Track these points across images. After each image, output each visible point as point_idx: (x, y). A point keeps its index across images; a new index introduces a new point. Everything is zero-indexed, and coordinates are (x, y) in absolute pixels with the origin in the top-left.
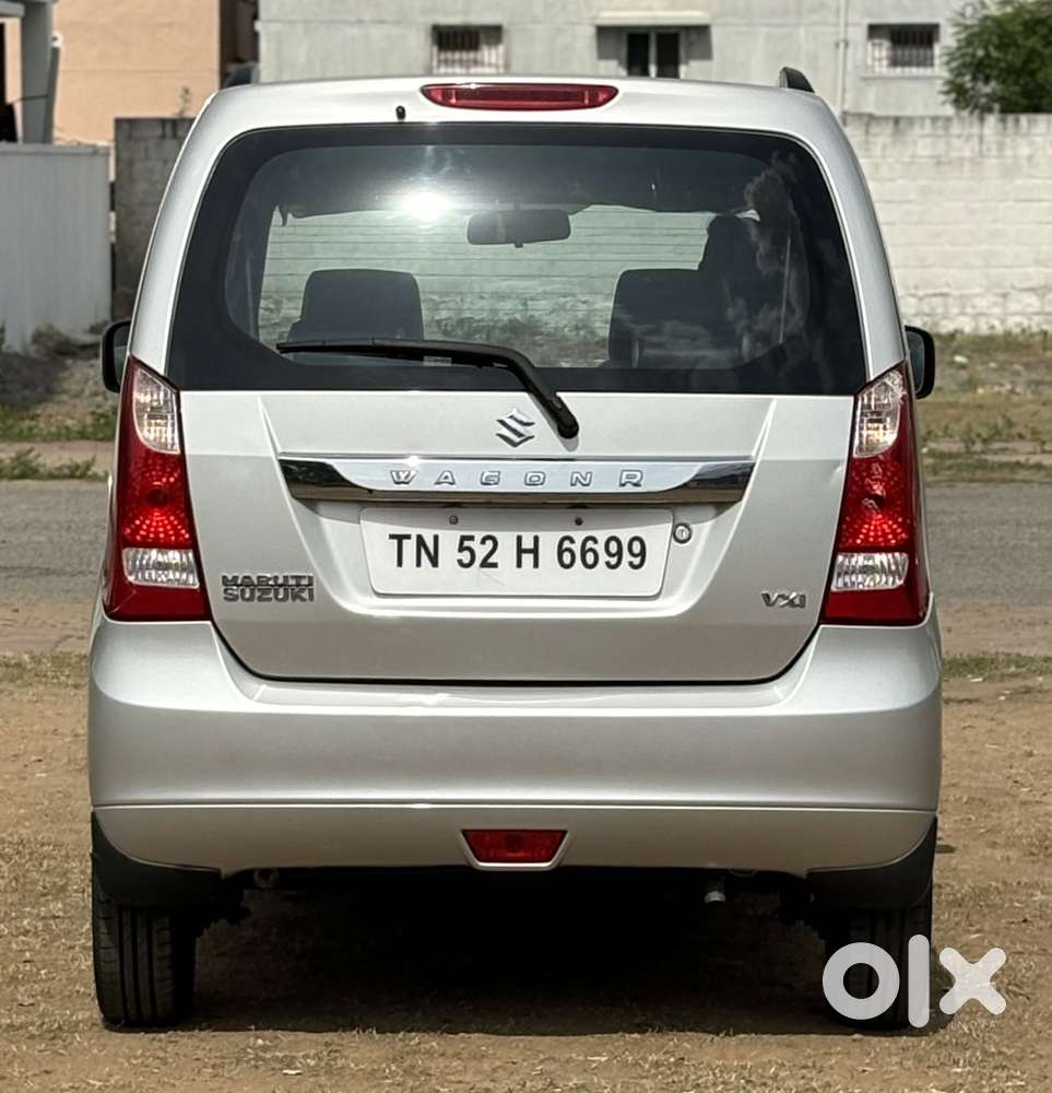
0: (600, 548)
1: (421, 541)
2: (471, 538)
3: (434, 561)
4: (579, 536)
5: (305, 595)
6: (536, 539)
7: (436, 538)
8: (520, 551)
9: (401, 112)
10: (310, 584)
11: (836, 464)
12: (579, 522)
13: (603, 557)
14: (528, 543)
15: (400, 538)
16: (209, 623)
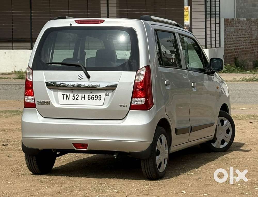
0: (94, 97)
1: (67, 95)
2: (75, 95)
3: (69, 99)
4: (91, 95)
5: (49, 104)
6: (85, 95)
7: (69, 95)
8: (82, 97)
9: (71, 25)
10: (50, 102)
11: (132, 83)
12: (91, 92)
13: (95, 98)
14: (83, 96)
15: (64, 95)
16: (36, 108)
